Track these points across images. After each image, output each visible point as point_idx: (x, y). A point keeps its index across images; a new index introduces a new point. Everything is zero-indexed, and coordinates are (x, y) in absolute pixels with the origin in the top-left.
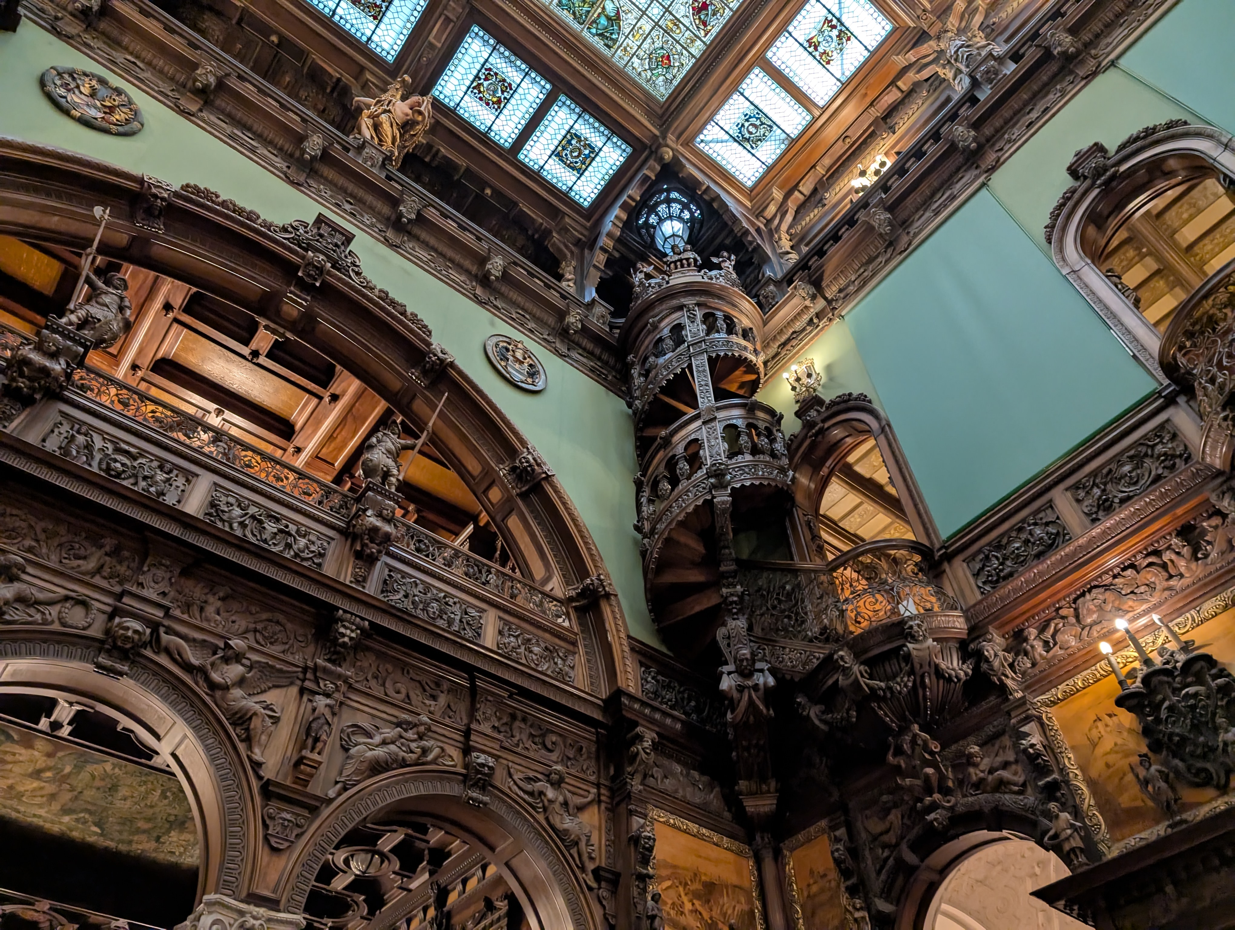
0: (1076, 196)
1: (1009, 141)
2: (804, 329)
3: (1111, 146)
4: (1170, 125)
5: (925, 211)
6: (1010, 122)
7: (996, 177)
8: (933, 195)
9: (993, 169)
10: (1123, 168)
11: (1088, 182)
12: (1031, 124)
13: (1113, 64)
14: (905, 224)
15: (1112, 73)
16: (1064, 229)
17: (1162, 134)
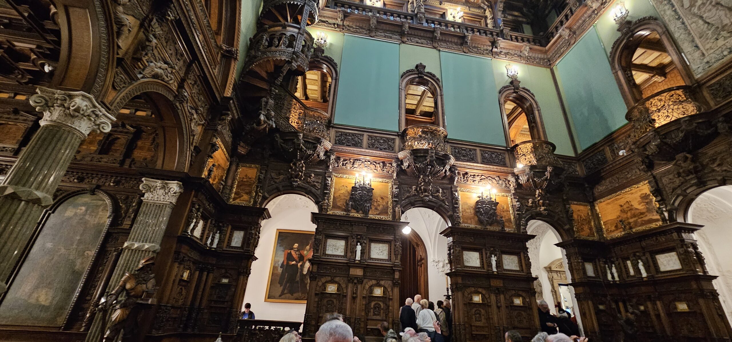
0: (414, 73)
1: (411, 40)
2: (330, 24)
3: (426, 70)
4: (438, 79)
5: (384, 32)
6: (415, 36)
7: (403, 45)
8: (388, 31)
9: (403, 42)
10: (425, 77)
11: (417, 72)
12: (417, 42)
13: (439, 51)
14: (377, 29)
15: (437, 52)
16: (406, 77)
17: (435, 79)
